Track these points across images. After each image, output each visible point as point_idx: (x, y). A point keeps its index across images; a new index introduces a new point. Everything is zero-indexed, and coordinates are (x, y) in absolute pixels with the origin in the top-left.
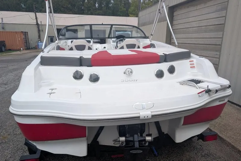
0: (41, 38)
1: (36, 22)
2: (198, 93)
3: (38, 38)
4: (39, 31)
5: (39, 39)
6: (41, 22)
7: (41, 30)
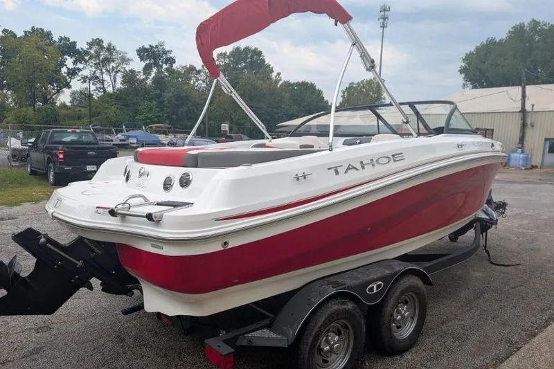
0: (525, 143)
1: (520, 106)
2: (97, 207)
3: (518, 141)
4: (524, 126)
5: (520, 146)
6: (533, 106)
7: (529, 124)
